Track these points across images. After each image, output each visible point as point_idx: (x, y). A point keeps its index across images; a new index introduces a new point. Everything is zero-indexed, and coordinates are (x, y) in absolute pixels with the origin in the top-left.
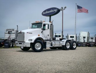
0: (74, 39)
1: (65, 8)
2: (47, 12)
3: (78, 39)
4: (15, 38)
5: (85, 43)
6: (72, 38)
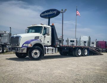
1: (66, 10)
3: (78, 43)
4: (7, 42)
6: (72, 43)
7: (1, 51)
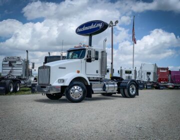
0: (132, 76)
1: (117, 22)
2: (84, 29)
3: (137, 76)
4: (22, 75)
5: (150, 83)
6: (127, 75)
7: (12, 89)
